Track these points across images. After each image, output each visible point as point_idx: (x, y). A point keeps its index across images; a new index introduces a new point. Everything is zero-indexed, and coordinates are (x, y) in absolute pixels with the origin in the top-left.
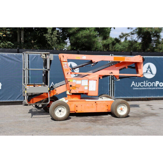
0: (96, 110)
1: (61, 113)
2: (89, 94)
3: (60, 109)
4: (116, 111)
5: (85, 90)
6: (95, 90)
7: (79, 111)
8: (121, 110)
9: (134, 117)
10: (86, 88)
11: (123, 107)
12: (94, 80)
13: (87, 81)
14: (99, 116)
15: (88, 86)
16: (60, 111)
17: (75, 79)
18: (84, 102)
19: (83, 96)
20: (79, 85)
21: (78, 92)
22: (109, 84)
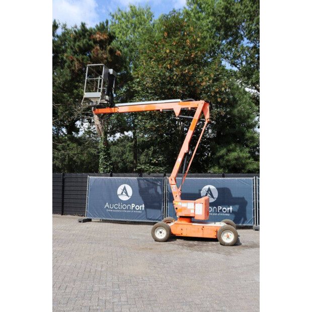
0: (203, 235)
1: (162, 234)
2: (195, 218)
3: (161, 230)
4: (220, 237)
5: (191, 213)
6: (201, 214)
7: (184, 235)
8: (228, 237)
9: (246, 246)
10: (192, 211)
11: (229, 234)
12: (201, 203)
13: (193, 204)
14: (207, 242)
15: (195, 210)
16: (161, 232)
17: (180, 202)
18: (191, 226)
19: (190, 219)
20: (185, 209)
21: (184, 215)
22: (253, 209)
